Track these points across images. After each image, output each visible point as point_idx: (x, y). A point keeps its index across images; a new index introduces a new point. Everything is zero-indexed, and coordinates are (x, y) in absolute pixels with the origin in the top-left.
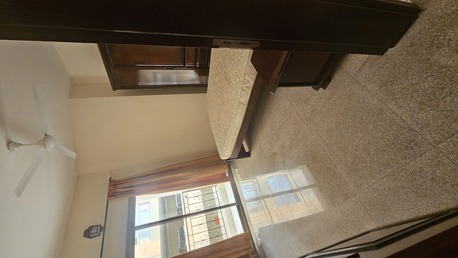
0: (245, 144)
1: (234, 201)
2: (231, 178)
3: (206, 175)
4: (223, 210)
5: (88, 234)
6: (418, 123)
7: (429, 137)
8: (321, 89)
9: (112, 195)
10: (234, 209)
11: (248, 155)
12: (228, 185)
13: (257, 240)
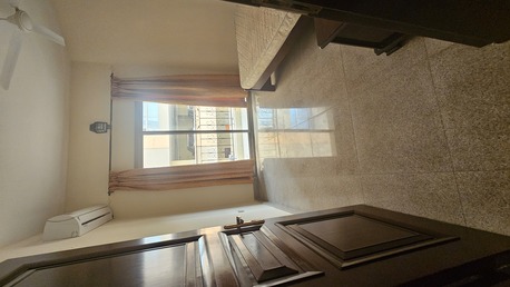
0: (273, 76)
1: (247, 128)
2: (249, 105)
3: (222, 96)
4: (235, 134)
5: (94, 127)
6: (457, 144)
7: (455, 162)
8: (385, 54)
9: (115, 95)
10: (246, 135)
11: (273, 89)
12: (244, 111)
13: (260, 166)
